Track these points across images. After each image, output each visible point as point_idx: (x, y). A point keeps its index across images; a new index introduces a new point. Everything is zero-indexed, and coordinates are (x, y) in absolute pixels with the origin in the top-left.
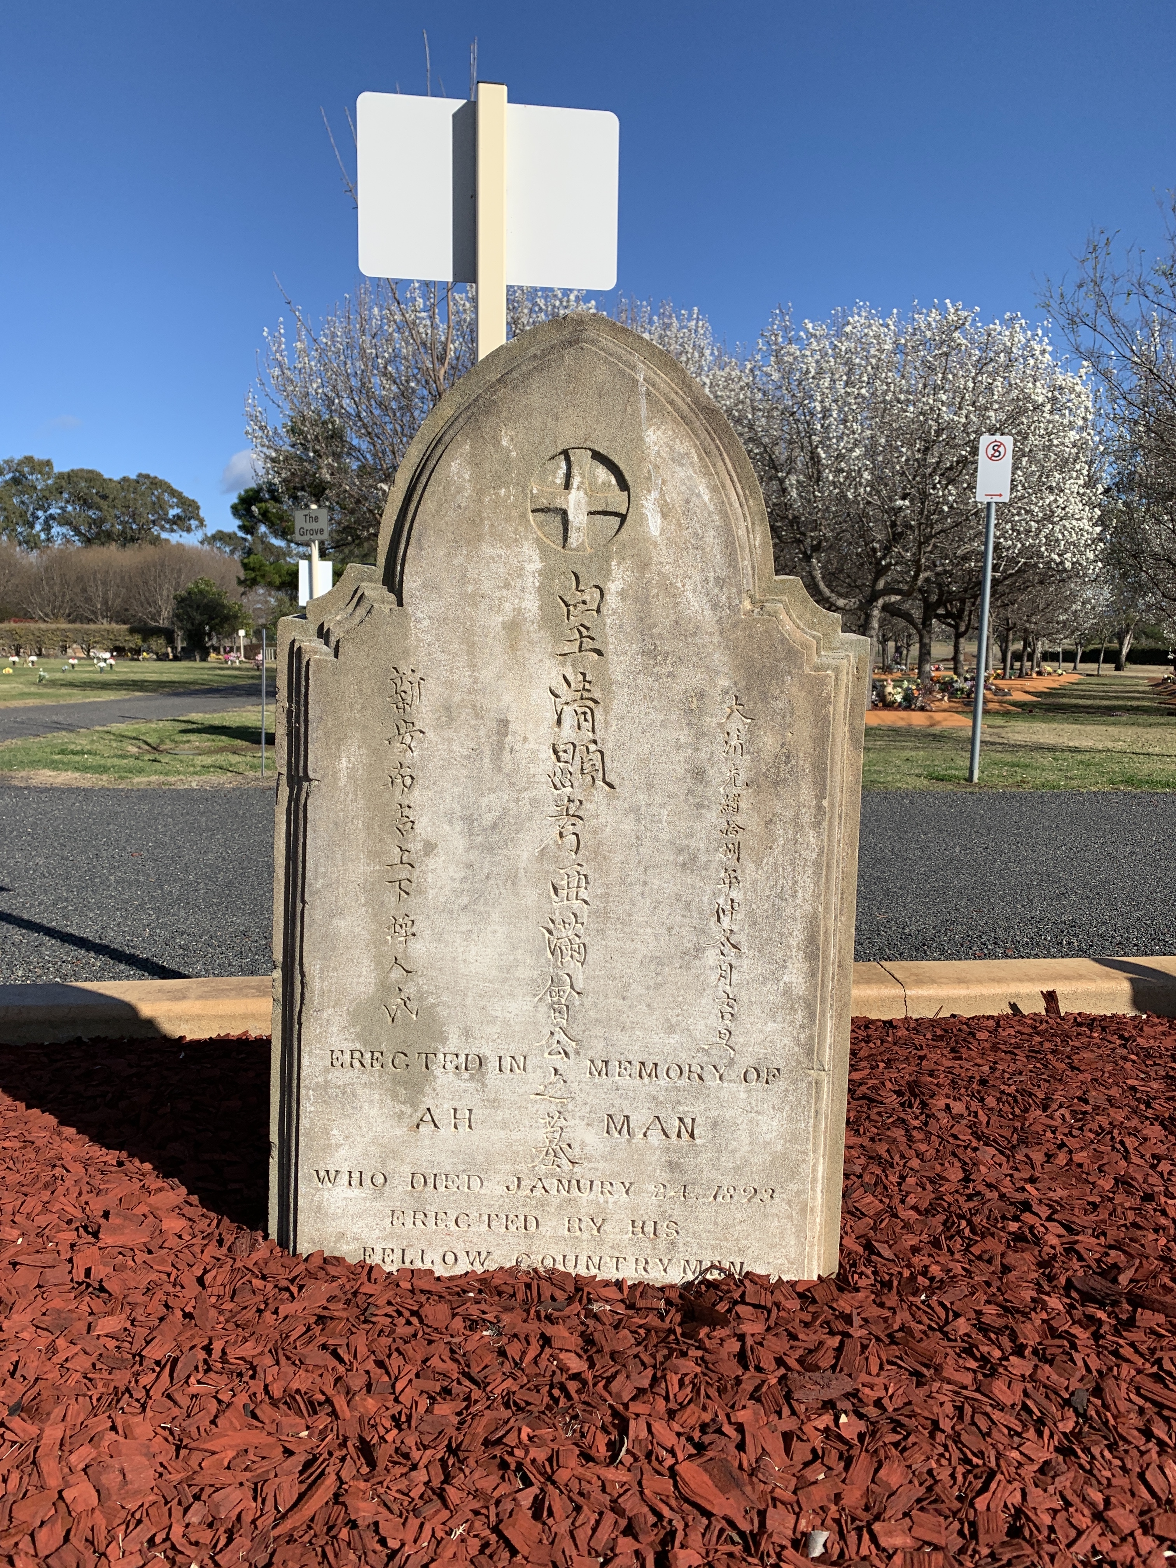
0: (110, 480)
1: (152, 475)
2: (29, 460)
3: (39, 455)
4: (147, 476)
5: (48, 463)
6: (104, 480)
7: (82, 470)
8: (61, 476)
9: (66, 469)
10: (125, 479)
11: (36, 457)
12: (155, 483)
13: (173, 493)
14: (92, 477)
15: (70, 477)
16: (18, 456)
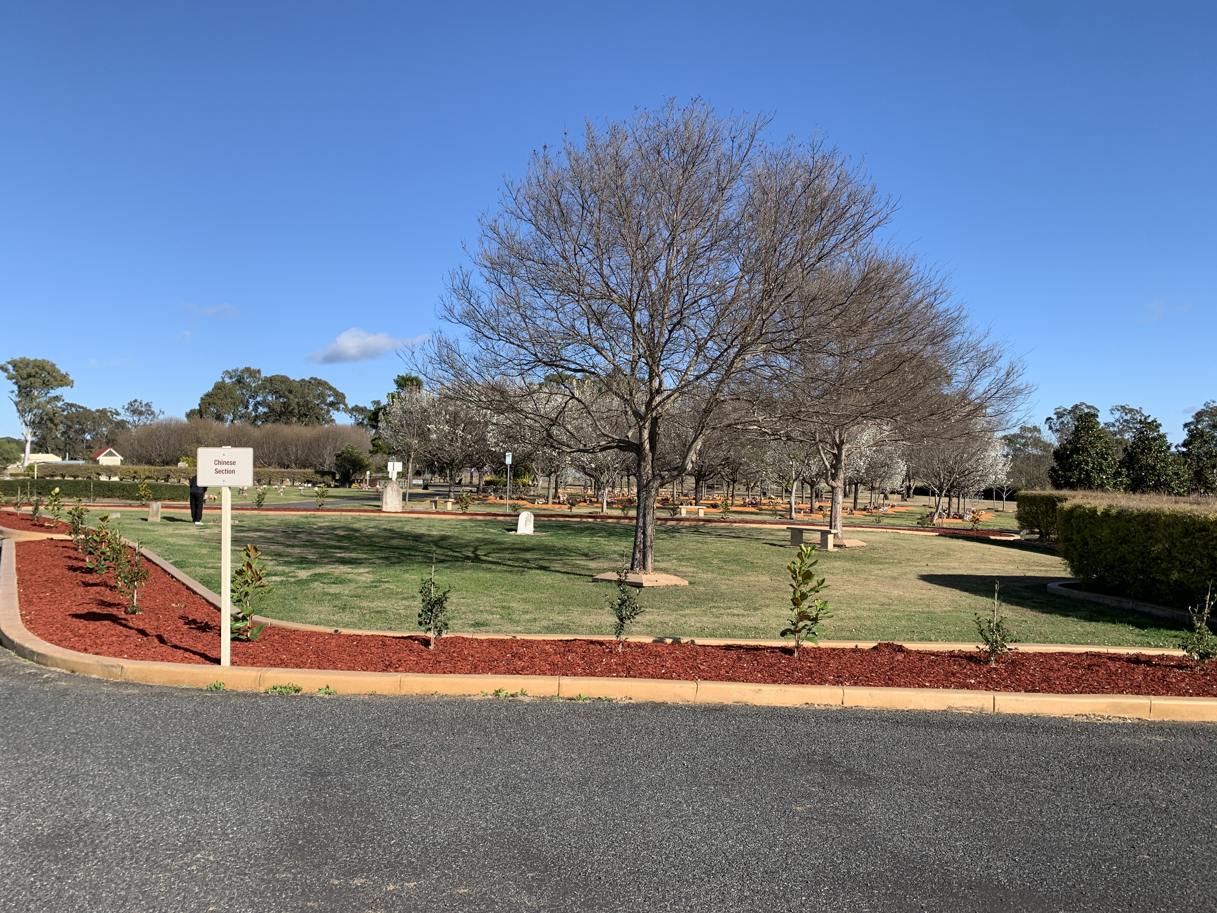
0: (294, 380)
1: (319, 378)
2: (248, 369)
3: (254, 367)
4: (316, 379)
5: (259, 372)
6: (291, 382)
7: (278, 376)
8: (266, 379)
9: (269, 376)
10: (303, 380)
11: (252, 368)
12: (320, 383)
13: (331, 388)
14: (284, 380)
15: (271, 380)
16: (241, 367)
